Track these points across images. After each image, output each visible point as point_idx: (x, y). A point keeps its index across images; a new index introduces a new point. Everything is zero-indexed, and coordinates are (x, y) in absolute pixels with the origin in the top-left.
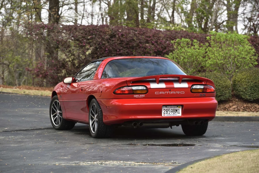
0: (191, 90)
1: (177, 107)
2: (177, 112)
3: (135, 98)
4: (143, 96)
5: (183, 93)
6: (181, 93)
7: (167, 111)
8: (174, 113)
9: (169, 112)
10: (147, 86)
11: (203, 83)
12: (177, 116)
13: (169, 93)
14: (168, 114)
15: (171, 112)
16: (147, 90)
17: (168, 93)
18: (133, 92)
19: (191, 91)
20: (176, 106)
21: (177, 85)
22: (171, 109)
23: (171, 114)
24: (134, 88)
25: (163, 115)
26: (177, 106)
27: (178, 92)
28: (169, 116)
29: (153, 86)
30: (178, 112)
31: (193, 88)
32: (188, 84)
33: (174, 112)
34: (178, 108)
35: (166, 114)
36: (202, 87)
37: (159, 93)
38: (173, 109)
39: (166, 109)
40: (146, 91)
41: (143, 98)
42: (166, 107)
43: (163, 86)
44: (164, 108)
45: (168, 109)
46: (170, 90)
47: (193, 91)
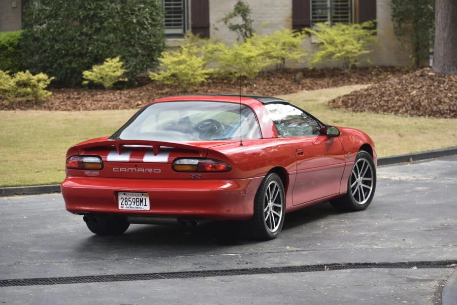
1: (143, 195)
2: (142, 204)
3: (87, 176)
4: (97, 173)
5: (159, 171)
6: (155, 171)
7: (127, 201)
8: (138, 204)
9: (129, 203)
11: (201, 156)
12: (141, 209)
14: (128, 206)
15: (133, 203)
16: (104, 164)
17: (133, 170)
18: (83, 166)
20: (141, 194)
21: (148, 158)
22: (133, 197)
23: (132, 206)
24: (86, 160)
25: (120, 208)
26: (143, 193)
27: (150, 170)
28: (130, 209)
29: (112, 157)
30: (144, 204)
31: (178, 163)
32: (169, 156)
33: (138, 203)
34: (143, 197)
35: (125, 206)
37: (119, 170)
38: (135, 198)
39: (124, 197)
40: (100, 167)
41: (98, 176)
42: (125, 194)
43: (125, 158)
44: (121, 196)
45: (128, 197)
46: (136, 166)
47: (177, 168)
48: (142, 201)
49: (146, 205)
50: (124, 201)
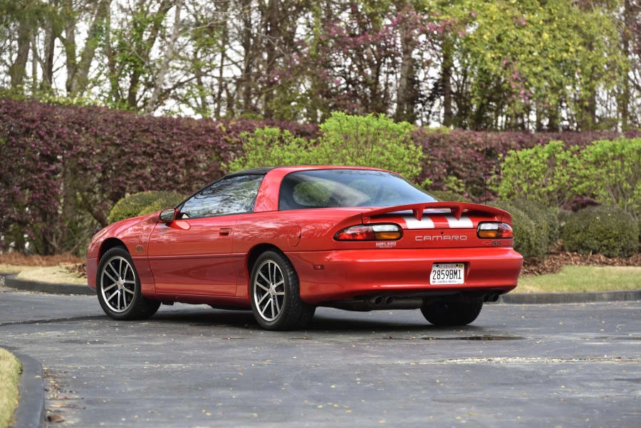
1: (457, 266)
2: (456, 277)
3: (378, 248)
5: (465, 238)
6: (462, 238)
7: (439, 274)
8: (451, 277)
9: (442, 276)
10: (401, 225)
11: (496, 219)
12: (456, 283)
13: (439, 238)
14: (441, 280)
15: (446, 277)
16: (401, 231)
18: (373, 237)
19: (478, 233)
20: (455, 264)
21: (453, 223)
22: (445, 269)
23: (445, 279)
24: (377, 228)
25: (431, 283)
26: (457, 263)
27: (456, 237)
28: (442, 283)
29: (412, 224)
30: (458, 277)
31: (481, 228)
32: (473, 221)
33: (451, 275)
34: (458, 269)
35: (437, 280)
36: (495, 227)
37: (423, 238)
38: (449, 270)
40: (399, 235)
41: (393, 248)
42: (437, 266)
43: (428, 223)
44: (435, 268)
45: (441, 270)
46: (442, 233)
47: (481, 234)
48: (456, 273)
49: (460, 278)
50: (437, 274)
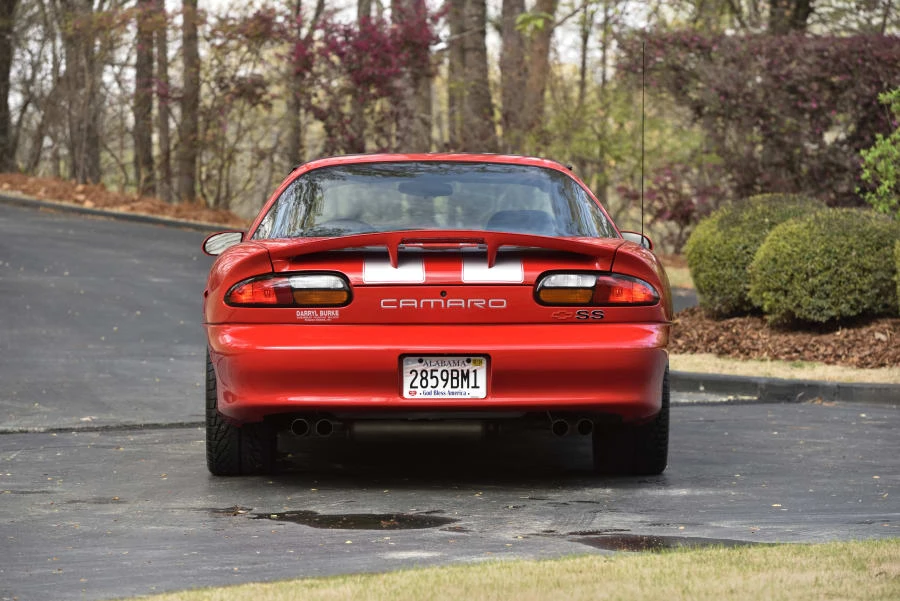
0: (535, 291)
1: (469, 361)
2: (465, 384)
3: (302, 323)
4: (333, 313)
5: (502, 304)
6: (493, 304)
7: (425, 378)
8: (455, 384)
9: (432, 382)
10: (352, 277)
11: (597, 266)
12: (467, 396)
13: (437, 305)
14: (429, 389)
15: (442, 383)
16: (350, 290)
17: (435, 303)
18: (291, 299)
19: (536, 296)
20: (465, 358)
21: (474, 273)
22: (440, 368)
23: (440, 388)
24: (299, 282)
25: (406, 395)
26: (469, 356)
27: (480, 303)
28: (433, 396)
29: (375, 273)
30: (472, 384)
31: (547, 284)
32: (526, 269)
33: (455, 381)
34: (470, 367)
35: (420, 390)
36: (589, 282)
37: (397, 304)
38: (449, 369)
39: (419, 367)
40: (345, 296)
41: (334, 322)
42: (421, 361)
43: (414, 274)
44: (410, 365)
45: (429, 370)
46: (443, 294)
47: (543, 296)
48: (466, 376)
49: (475, 387)
50: (419, 378)
